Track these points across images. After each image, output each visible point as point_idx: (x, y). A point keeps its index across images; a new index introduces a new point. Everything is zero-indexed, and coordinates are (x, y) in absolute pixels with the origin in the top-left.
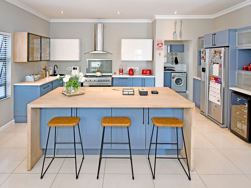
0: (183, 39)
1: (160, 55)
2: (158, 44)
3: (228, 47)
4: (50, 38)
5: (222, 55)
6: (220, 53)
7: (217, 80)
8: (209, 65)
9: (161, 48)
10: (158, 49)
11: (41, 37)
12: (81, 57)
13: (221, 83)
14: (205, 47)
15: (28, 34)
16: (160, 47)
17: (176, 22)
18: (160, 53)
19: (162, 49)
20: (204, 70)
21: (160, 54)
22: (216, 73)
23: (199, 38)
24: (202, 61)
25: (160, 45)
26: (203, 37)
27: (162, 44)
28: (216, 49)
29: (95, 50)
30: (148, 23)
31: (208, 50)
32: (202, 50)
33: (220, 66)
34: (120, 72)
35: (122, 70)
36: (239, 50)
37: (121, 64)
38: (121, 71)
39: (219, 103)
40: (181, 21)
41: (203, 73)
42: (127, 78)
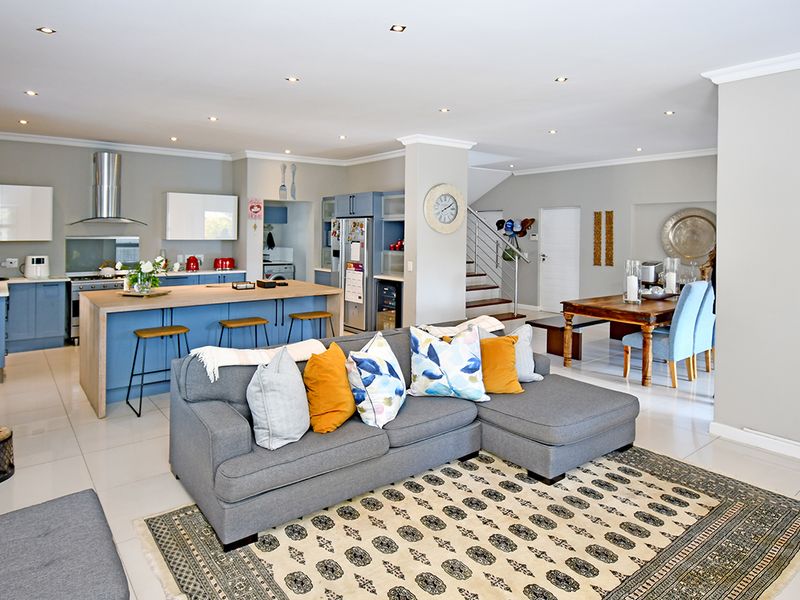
0: (297, 199)
2: (252, 207)
3: (372, 217)
5: (365, 229)
6: (362, 226)
7: (358, 267)
8: (346, 244)
9: (257, 215)
10: (252, 216)
13: (362, 270)
14: (336, 214)
16: (256, 212)
17: (285, 167)
18: (255, 225)
19: (260, 217)
20: (336, 254)
21: (255, 227)
22: (355, 257)
23: (324, 199)
24: (333, 239)
26: (333, 198)
27: (258, 207)
28: (355, 220)
29: (95, 217)
30: (224, 162)
31: (343, 222)
32: (333, 221)
33: (362, 246)
35: (166, 261)
36: (386, 222)
39: (361, 301)
40: (294, 165)
41: (334, 258)
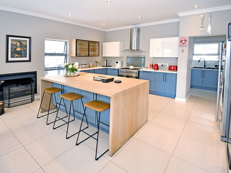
1: (183, 52)
2: (181, 41)
4: (99, 42)
9: (184, 45)
10: (181, 46)
11: (89, 41)
15: (76, 40)
16: (184, 43)
17: (204, 17)
18: (183, 50)
19: (186, 46)
25: (184, 42)
27: (185, 40)
29: (131, 49)
35: (153, 65)
37: (152, 60)
38: (151, 66)
40: (210, 14)
42: (150, 72)
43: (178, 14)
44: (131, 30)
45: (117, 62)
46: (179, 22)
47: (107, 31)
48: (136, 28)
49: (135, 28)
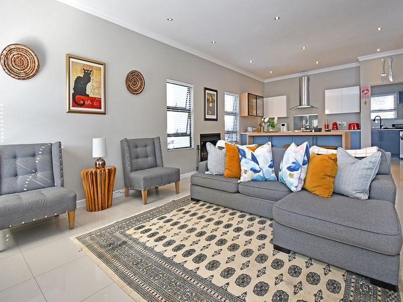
1: (365, 104)
2: (363, 91)
4: (263, 97)
10: (363, 97)
11: (256, 96)
12: (288, 113)
15: (248, 93)
16: (366, 94)
17: (384, 61)
18: (365, 101)
19: (368, 96)
25: (366, 92)
27: (367, 90)
29: (300, 105)
34: (325, 128)
35: (328, 125)
37: (326, 119)
38: (326, 126)
40: (391, 58)
43: (358, 58)
44: (301, 79)
45: (283, 125)
46: (359, 66)
47: (265, 82)
48: (306, 76)
49: (304, 76)
